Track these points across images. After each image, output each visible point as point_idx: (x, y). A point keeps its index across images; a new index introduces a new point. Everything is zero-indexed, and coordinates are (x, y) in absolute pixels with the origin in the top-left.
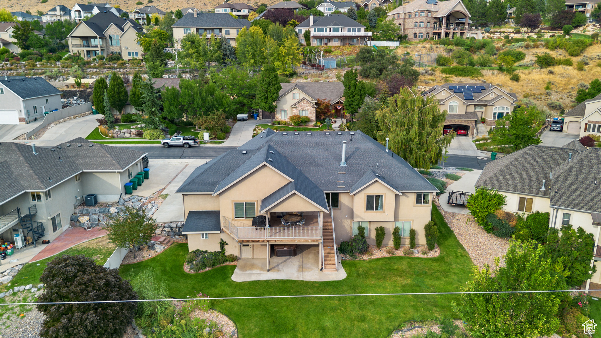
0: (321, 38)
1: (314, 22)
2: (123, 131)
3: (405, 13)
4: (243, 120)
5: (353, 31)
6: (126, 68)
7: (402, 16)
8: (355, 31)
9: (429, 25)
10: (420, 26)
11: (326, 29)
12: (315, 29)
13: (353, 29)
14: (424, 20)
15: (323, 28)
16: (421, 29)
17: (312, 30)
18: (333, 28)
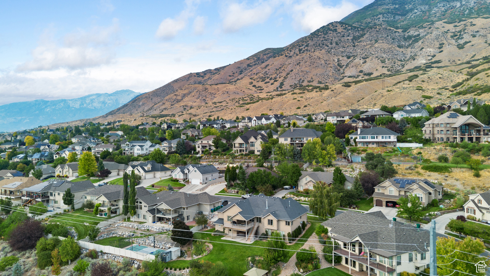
0: (364, 143)
1: (361, 132)
2: (232, 190)
3: (433, 124)
4: (286, 189)
5: (385, 138)
6: (251, 159)
7: (431, 126)
8: (387, 138)
9: (449, 132)
10: (441, 133)
11: (367, 137)
12: (360, 137)
13: (385, 137)
14: (443, 129)
15: (365, 137)
16: (442, 135)
17: (358, 137)
18: (371, 137)
